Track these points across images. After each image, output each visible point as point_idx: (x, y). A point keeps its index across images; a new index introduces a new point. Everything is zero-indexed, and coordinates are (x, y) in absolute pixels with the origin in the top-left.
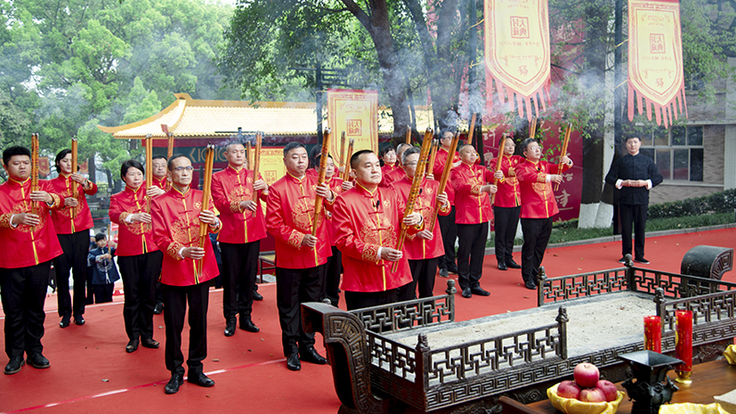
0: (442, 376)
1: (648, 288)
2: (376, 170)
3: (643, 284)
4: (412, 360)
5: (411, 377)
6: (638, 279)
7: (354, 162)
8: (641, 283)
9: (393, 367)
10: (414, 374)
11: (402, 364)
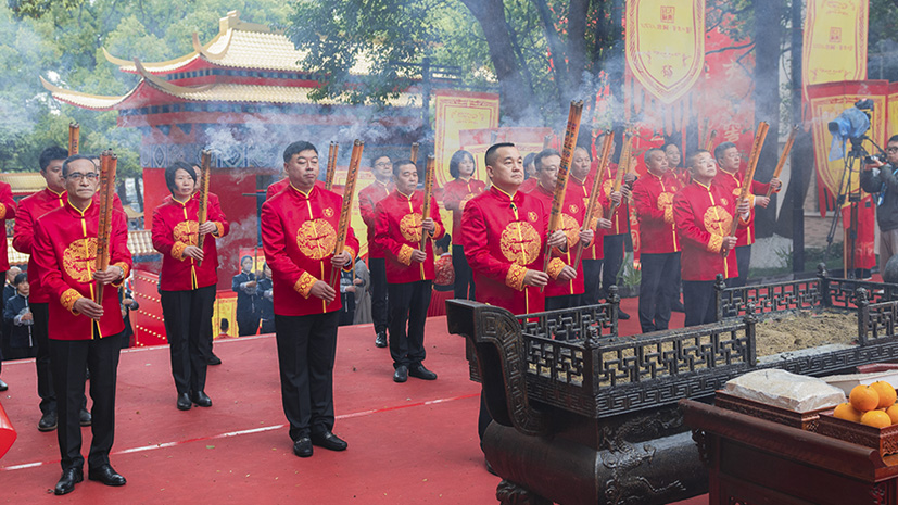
0: (614, 378)
1: (846, 302)
2: (517, 167)
3: (839, 298)
4: (579, 360)
5: (579, 380)
6: (833, 292)
7: (491, 156)
8: (836, 296)
9: (554, 372)
10: (582, 377)
11: (565, 367)
